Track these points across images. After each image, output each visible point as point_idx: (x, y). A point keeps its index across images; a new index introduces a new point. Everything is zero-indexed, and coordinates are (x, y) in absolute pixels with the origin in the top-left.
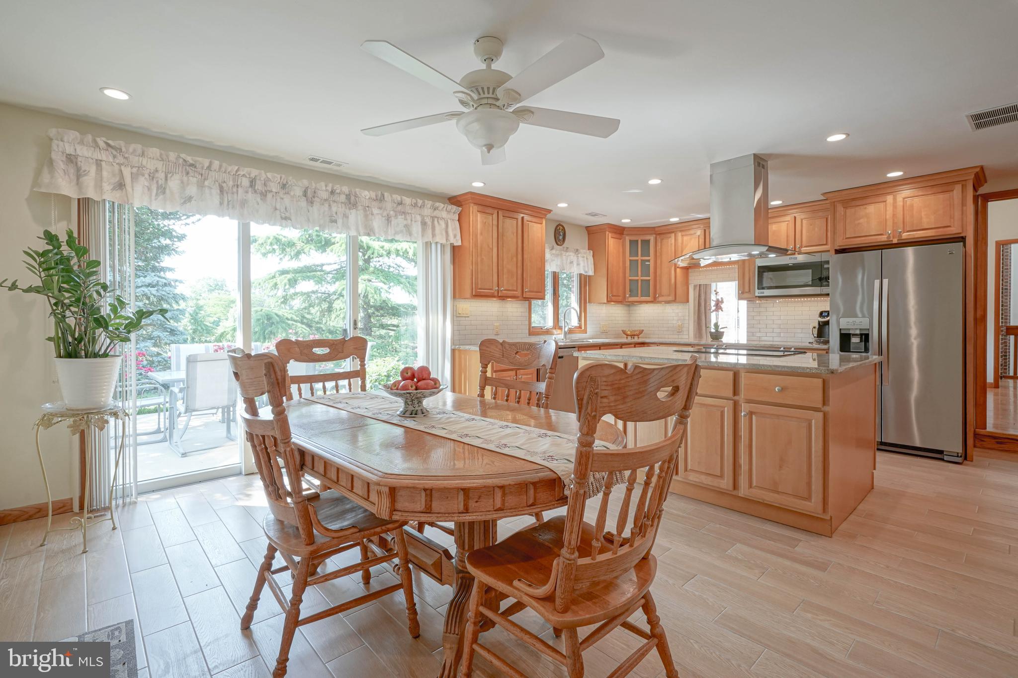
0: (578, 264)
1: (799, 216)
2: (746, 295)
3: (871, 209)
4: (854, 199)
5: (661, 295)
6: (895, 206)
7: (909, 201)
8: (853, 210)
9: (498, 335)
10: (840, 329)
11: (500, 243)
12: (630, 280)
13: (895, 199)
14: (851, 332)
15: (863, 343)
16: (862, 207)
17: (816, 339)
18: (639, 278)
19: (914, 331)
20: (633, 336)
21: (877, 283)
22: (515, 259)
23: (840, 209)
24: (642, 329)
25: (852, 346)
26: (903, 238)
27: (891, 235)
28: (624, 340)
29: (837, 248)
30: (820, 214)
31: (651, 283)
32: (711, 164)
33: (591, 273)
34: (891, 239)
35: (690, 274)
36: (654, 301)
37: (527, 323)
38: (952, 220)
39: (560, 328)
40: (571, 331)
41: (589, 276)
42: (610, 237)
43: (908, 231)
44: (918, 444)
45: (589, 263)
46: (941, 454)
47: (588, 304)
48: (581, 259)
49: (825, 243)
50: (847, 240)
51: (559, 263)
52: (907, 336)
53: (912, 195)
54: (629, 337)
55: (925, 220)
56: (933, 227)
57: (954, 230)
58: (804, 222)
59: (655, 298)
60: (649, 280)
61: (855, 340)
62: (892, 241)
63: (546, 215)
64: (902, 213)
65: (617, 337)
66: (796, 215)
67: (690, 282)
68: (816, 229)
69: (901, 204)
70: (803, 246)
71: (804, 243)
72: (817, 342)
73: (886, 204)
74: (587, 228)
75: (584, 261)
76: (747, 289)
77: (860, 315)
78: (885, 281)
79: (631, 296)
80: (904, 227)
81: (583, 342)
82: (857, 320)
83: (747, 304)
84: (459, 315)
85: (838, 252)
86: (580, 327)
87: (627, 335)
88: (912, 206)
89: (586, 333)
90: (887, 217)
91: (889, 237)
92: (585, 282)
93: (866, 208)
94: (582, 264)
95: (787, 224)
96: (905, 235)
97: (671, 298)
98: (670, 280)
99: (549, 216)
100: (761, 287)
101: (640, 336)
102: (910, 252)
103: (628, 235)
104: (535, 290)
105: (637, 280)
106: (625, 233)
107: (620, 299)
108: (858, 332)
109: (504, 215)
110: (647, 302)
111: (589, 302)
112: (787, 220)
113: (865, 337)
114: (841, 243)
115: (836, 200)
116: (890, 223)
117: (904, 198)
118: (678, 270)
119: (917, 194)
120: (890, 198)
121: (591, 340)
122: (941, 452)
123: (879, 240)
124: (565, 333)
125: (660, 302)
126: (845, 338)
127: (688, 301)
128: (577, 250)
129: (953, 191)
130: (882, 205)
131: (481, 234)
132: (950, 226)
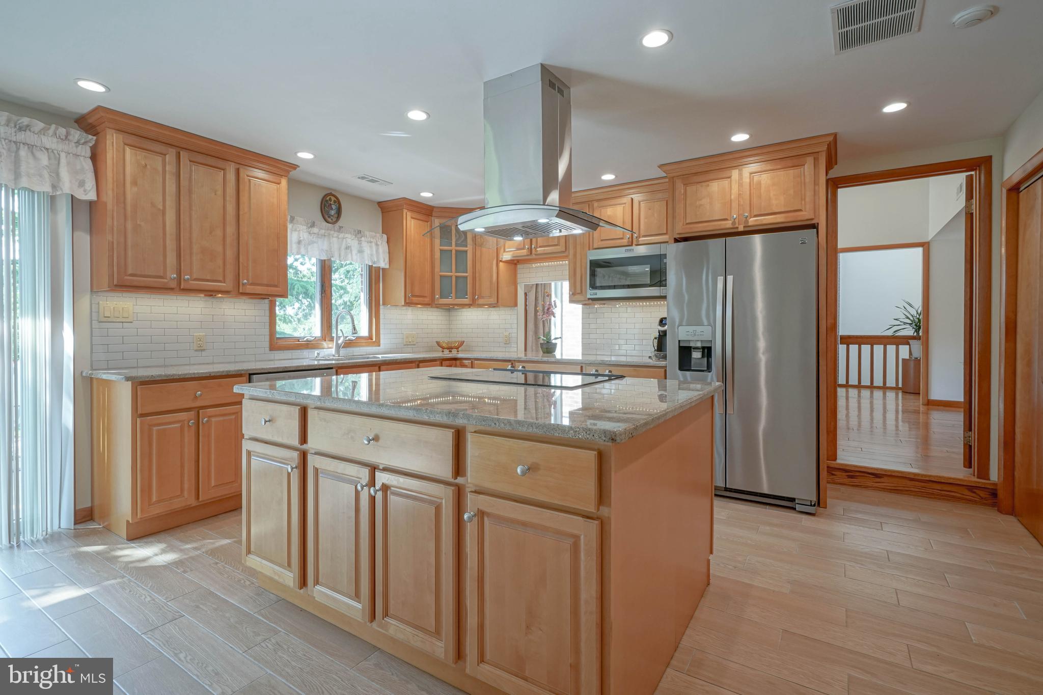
0: (361, 251)
1: (637, 197)
2: (578, 297)
3: (715, 187)
4: (696, 174)
5: (480, 297)
6: (741, 185)
7: (756, 178)
8: (694, 188)
9: (202, 350)
10: (679, 341)
11: (184, 203)
12: (441, 276)
13: (740, 175)
14: (692, 345)
15: (706, 358)
16: (704, 184)
17: (656, 352)
18: (454, 274)
19: (762, 344)
20: (450, 349)
21: (720, 280)
22: (219, 232)
23: (680, 186)
24: (460, 339)
25: (693, 362)
26: (750, 224)
27: (737, 221)
28: (438, 354)
29: (677, 236)
30: (660, 195)
31: (469, 281)
32: (485, 83)
33: (383, 264)
34: (737, 225)
35: (519, 271)
36: (473, 304)
37: (267, 332)
38: (803, 202)
39: (332, 339)
40: (349, 344)
41: (383, 269)
42: (409, 218)
43: (755, 216)
44: (766, 491)
45: (381, 250)
46: (792, 501)
47: (381, 307)
48: (364, 244)
49: (665, 232)
50: (688, 226)
51: (325, 247)
52: (755, 350)
53: (759, 170)
54: (446, 351)
55: (774, 202)
56: (783, 210)
57: (806, 215)
58: (642, 205)
59: (474, 300)
60: (466, 277)
61: (696, 355)
62: (737, 228)
63: (288, 172)
64: (748, 193)
65: (431, 349)
66: (633, 196)
67: (519, 281)
68: (655, 215)
69: (748, 180)
70: (641, 236)
71: (642, 233)
72: (656, 356)
73: (731, 181)
74: (380, 204)
75: (371, 247)
76: (578, 290)
77: (706, 323)
78: (730, 278)
79: (441, 297)
80: (750, 210)
81: (368, 358)
82: (699, 329)
83: (582, 308)
84: (105, 319)
85: (677, 241)
86: (370, 337)
87: (443, 348)
88: (759, 183)
89: (379, 346)
90: (733, 197)
91: (734, 223)
92: (375, 277)
93: (708, 185)
94: (367, 251)
95: (624, 207)
96: (752, 221)
97: (493, 300)
98: (491, 276)
99: (293, 173)
100: (593, 286)
101: (460, 349)
102: (757, 239)
103: (438, 217)
104: (265, 282)
105: (451, 277)
106: (434, 214)
107: (427, 300)
108: (699, 345)
109: (192, 159)
110: (463, 306)
111: (384, 304)
112: (624, 202)
113: (707, 351)
114: (680, 229)
115: (675, 174)
116: (735, 205)
117: (751, 173)
118: (501, 264)
119: (765, 169)
120: (735, 174)
121: (380, 356)
122: (792, 500)
123: (722, 227)
124: (338, 347)
125: (481, 306)
126: (685, 351)
127: (516, 305)
128: (359, 232)
129: (804, 165)
130: (725, 183)
131: (135, 183)
132: (800, 210)
